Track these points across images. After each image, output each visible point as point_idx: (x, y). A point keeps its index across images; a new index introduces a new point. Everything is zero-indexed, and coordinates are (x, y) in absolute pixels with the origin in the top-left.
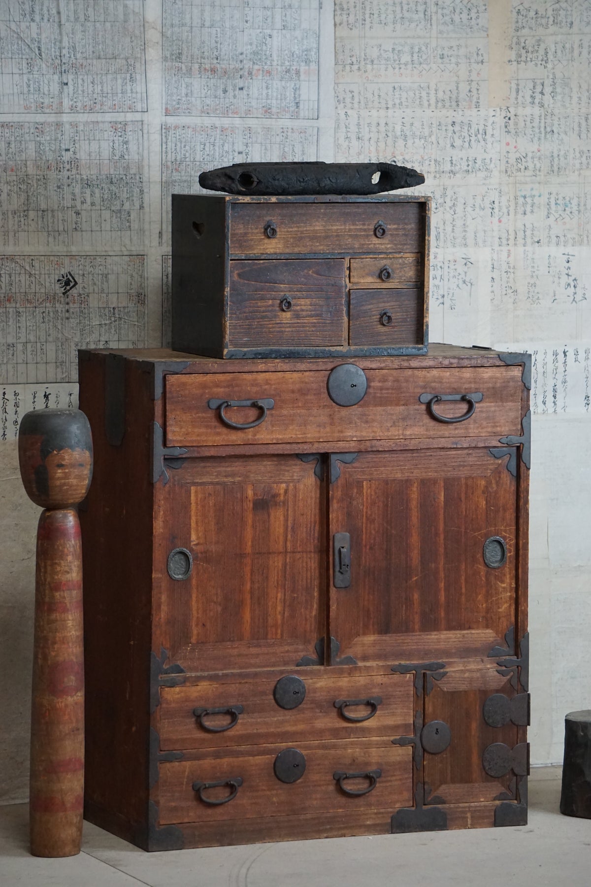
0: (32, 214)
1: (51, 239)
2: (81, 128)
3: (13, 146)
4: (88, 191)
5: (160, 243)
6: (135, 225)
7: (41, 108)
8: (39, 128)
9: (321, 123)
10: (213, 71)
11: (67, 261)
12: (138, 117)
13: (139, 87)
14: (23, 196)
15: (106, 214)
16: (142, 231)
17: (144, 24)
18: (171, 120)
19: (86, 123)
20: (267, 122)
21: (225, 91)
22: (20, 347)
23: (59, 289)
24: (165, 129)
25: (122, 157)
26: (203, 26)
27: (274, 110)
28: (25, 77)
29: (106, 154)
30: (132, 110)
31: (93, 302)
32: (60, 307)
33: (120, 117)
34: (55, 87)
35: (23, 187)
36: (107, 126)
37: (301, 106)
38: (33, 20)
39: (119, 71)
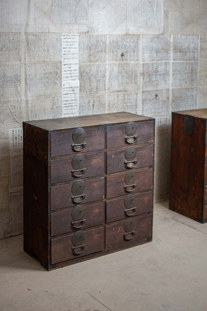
0: (151, 82)
1: (154, 87)
2: (159, 64)
3: (148, 68)
4: (160, 77)
5: (172, 87)
6: (168, 83)
7: (153, 60)
8: (152, 64)
9: (198, 61)
10: (181, 51)
11: (156, 91)
12: (169, 61)
13: (169, 55)
14: (149, 78)
15: (163, 81)
16: (169, 84)
17: (170, 43)
18: (174, 62)
19: (160, 63)
20: (190, 61)
21: (183, 55)
22: (148, 110)
23: (155, 97)
24: (173, 63)
25: (166, 69)
26: (180, 43)
27: (191, 59)
28: (150, 54)
29: (163, 69)
30: (168, 60)
31: (161, 99)
32: (155, 101)
33: (166, 61)
34: (155, 56)
35: (149, 76)
36: (163, 63)
37: (195, 58)
38: (152, 43)
39: (166, 52)
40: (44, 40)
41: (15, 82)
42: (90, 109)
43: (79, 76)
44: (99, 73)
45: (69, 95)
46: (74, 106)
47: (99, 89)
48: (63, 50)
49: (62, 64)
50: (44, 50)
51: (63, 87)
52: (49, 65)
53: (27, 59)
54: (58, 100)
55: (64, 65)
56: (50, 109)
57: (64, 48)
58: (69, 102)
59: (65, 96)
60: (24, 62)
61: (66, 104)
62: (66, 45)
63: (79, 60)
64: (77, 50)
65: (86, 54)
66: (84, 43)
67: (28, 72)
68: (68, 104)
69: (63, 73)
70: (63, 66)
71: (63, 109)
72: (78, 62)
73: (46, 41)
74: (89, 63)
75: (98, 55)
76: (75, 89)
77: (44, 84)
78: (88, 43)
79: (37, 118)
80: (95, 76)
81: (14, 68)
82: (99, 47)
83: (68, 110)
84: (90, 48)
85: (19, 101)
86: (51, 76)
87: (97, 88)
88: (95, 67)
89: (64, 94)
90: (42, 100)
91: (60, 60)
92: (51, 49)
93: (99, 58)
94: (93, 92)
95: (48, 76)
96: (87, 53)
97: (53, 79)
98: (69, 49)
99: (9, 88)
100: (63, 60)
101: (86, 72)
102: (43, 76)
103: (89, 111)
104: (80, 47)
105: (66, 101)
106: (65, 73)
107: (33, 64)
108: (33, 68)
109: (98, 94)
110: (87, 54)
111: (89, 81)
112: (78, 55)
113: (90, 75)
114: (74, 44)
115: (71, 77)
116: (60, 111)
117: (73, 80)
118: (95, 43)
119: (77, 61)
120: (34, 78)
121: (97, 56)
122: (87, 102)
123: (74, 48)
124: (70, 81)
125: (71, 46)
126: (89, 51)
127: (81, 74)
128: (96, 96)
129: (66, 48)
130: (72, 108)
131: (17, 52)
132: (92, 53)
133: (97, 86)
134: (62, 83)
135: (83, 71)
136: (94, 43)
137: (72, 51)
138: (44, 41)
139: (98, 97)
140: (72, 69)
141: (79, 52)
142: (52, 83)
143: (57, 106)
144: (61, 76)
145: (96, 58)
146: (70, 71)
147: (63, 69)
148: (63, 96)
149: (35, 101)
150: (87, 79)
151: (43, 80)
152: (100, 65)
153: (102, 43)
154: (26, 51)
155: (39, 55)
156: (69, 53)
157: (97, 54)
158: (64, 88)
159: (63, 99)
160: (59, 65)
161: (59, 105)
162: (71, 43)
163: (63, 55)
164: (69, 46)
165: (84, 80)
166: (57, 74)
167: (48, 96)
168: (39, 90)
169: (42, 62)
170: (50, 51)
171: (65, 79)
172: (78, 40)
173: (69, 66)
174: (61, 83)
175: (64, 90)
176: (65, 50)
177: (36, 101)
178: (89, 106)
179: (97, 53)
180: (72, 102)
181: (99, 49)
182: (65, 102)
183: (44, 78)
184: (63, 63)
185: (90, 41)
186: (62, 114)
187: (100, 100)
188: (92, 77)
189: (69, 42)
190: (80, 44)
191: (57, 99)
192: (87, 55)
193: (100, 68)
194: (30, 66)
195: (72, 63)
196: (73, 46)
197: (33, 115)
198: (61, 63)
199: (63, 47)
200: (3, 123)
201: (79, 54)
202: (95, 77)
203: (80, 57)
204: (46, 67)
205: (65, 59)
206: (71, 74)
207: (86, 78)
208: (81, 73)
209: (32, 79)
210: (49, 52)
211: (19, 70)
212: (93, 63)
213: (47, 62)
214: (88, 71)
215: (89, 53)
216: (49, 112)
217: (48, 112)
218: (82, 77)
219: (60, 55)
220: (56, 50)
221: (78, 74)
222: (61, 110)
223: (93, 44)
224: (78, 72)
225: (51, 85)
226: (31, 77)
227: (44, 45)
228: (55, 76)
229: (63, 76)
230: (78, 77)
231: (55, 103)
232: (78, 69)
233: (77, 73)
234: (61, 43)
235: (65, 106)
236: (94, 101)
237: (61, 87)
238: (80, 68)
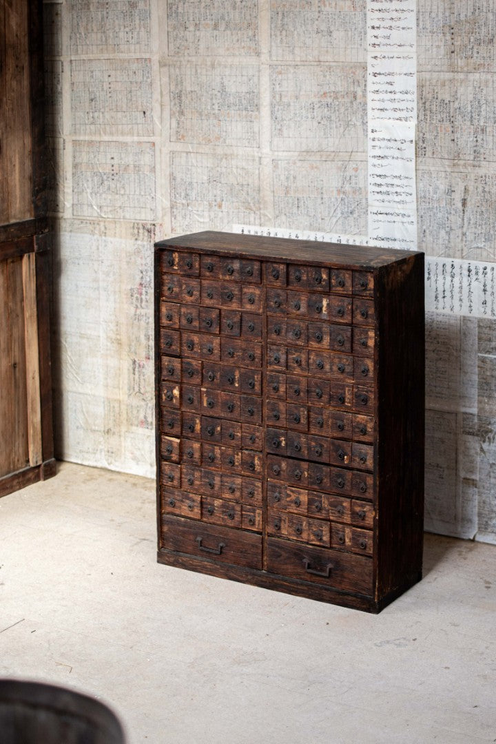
40: (319, 5)
41: (246, 109)
42: (453, 212)
43: (419, 110)
44: (484, 107)
45: (390, 161)
46: (403, 194)
47: (482, 157)
48: (371, 33)
49: (368, 72)
50: (318, 32)
51: (371, 135)
52: (332, 73)
53: (274, 52)
54: (356, 170)
55: (375, 75)
56: (335, 192)
57: (373, 28)
58: (389, 180)
59: (377, 161)
60: (268, 59)
61: (380, 185)
62: (378, 19)
63: (419, 65)
64: (411, 36)
65: (438, 47)
66: (433, 15)
67: (278, 86)
68: (387, 185)
69: (370, 96)
70: (370, 79)
71: (371, 197)
72: (414, 70)
73: (323, 8)
74: (448, 76)
75: (478, 53)
76: (403, 146)
77: (319, 123)
78: (447, 14)
79: (300, 209)
80: (469, 116)
81: (244, 73)
82: (483, 28)
83: (386, 204)
84: (452, 31)
85: (257, 159)
86: (337, 103)
87: (475, 151)
88: (470, 88)
89: (374, 157)
90: (315, 165)
91: (362, 61)
92: (338, 30)
93: (482, 62)
94: (462, 162)
95: (330, 100)
96: (442, 44)
97: (342, 110)
98: (388, 32)
99: (234, 123)
100: (370, 61)
101: (439, 99)
102: (316, 100)
103: (452, 218)
104: (421, 26)
105: (380, 176)
106: (376, 97)
107: (290, 65)
108: (290, 76)
109: (482, 172)
110: (442, 47)
111: (450, 129)
112: (414, 49)
113: (452, 110)
114: (402, 15)
115: (395, 110)
116: (364, 201)
117: (400, 119)
118: (469, 14)
119: (412, 66)
120: (292, 104)
121: (475, 55)
122: (442, 187)
123: (403, 28)
124: (391, 121)
125: (393, 24)
126: (448, 37)
127: (425, 103)
128: (473, 177)
129: (378, 28)
130: (397, 199)
131: (251, 33)
132: (457, 44)
133: (476, 146)
134: (369, 124)
135: (430, 96)
136: (466, 16)
137: (396, 36)
138: (319, 7)
139: (480, 179)
140: (396, 87)
141: (417, 41)
142: (339, 121)
143: (353, 185)
144: (365, 104)
145: (471, 61)
146: (390, 92)
147: (370, 88)
148: (372, 161)
149: (295, 163)
150: (445, 123)
151: (315, 111)
152: (487, 81)
153: (490, 16)
154: (273, 33)
155: (305, 44)
156: (387, 41)
157: (475, 50)
158: (374, 140)
159: (371, 170)
160: (359, 72)
161: (361, 185)
162: (395, 15)
163: (370, 48)
164: (388, 23)
165: (434, 122)
166: (355, 97)
167: (330, 155)
168: (307, 138)
169: (313, 63)
170: (335, 34)
171: (377, 113)
172: (414, 7)
173: (389, 79)
174: (365, 123)
175: (374, 143)
176: (376, 32)
177: (299, 164)
178: (451, 202)
179: (476, 47)
180: (396, 181)
181: (483, 34)
182: (379, 180)
183: (319, 105)
184: (370, 70)
185: (450, 9)
186: (367, 211)
187: (487, 189)
188: (459, 118)
189: (387, 11)
190: (421, 17)
191: (354, 166)
192: (442, 51)
193: (484, 92)
194: (283, 72)
195: (397, 70)
196: (402, 24)
197: (290, 201)
198: (365, 68)
199: (370, 23)
200: (220, 206)
201: (418, 46)
202: (468, 119)
203: (423, 56)
204: (325, 76)
205: (376, 57)
206: (393, 100)
207: (439, 117)
208: (423, 101)
209: (289, 105)
210: (330, 36)
211: (256, 79)
212: (462, 76)
213: (327, 64)
214: (447, 98)
215: (450, 43)
216: (333, 200)
217: (330, 198)
218: (428, 112)
219: (361, 45)
220: (350, 33)
221: (414, 105)
222: (367, 199)
223: (462, 17)
224: (415, 97)
225: (336, 127)
226: (285, 100)
227: (319, 17)
228: (349, 105)
229: (370, 105)
230: (415, 110)
231: (348, 178)
232: (415, 90)
233: (412, 101)
234: (365, 14)
235: (378, 189)
236: (466, 190)
237: (367, 135)
238: (421, 86)
